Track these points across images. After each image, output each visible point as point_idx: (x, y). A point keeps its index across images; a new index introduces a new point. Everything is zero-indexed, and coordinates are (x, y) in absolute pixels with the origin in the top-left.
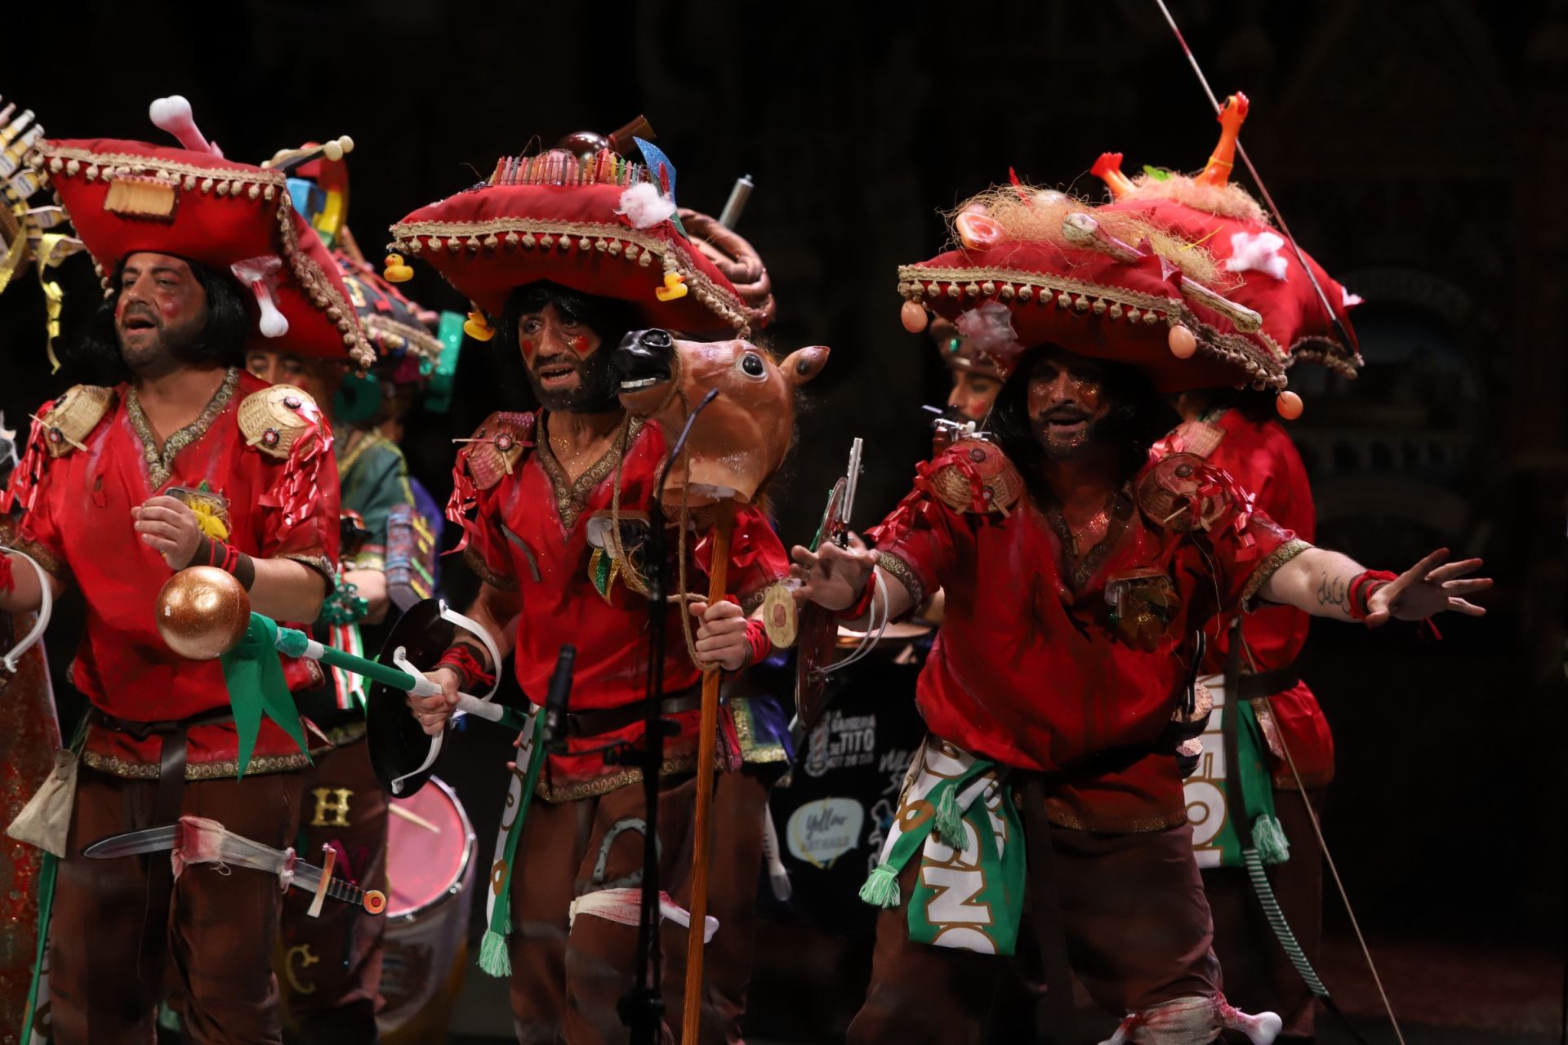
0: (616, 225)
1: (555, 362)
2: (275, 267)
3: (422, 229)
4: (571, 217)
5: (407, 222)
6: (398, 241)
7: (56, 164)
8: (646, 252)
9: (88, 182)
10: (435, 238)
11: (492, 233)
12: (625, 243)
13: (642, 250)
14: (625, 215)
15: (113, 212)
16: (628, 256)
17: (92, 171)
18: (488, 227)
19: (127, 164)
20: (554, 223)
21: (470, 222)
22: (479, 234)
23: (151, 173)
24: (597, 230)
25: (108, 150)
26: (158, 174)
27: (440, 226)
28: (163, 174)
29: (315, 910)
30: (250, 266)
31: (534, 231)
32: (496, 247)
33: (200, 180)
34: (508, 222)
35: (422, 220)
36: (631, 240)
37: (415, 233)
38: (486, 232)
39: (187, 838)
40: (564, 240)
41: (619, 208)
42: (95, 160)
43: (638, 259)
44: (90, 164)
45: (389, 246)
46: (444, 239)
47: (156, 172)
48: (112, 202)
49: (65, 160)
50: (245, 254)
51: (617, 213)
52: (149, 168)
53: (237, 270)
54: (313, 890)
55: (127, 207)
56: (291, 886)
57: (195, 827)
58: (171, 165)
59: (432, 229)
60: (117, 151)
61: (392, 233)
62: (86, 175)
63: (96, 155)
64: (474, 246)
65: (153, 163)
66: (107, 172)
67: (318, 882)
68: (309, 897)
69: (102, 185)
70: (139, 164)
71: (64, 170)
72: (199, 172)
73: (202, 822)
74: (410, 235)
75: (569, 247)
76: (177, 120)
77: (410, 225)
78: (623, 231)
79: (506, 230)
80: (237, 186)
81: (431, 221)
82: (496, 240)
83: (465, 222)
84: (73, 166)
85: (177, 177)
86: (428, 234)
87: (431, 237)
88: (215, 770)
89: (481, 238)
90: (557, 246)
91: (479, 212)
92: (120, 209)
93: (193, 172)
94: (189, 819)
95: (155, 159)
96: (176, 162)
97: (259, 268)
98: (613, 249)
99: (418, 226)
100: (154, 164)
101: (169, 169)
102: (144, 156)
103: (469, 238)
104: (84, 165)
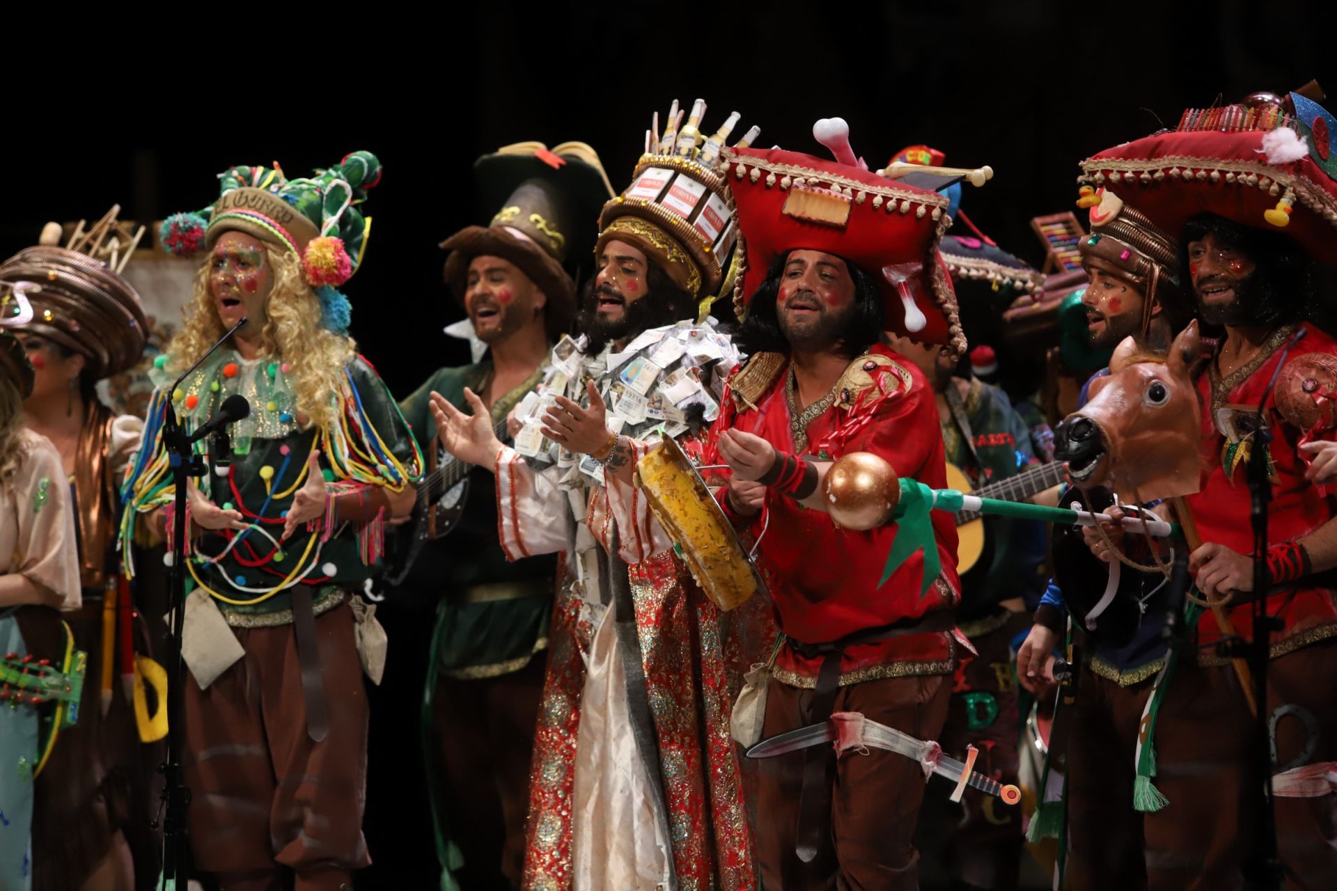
0: (1256, 162)
1: (1212, 282)
2: (918, 271)
3: (1106, 164)
4: (1224, 156)
5: (1095, 159)
6: (1087, 174)
7: (741, 170)
8: (1275, 184)
9: (768, 187)
10: (1115, 172)
11: (1160, 169)
12: (1260, 177)
13: (1272, 182)
14: (1264, 154)
15: (790, 216)
16: (1261, 187)
17: (771, 179)
18: (1157, 164)
19: (802, 175)
20: (1210, 160)
21: (1145, 159)
22: (1150, 169)
23: (825, 185)
24: (1242, 166)
25: (784, 161)
26: (832, 187)
27: (1120, 162)
28: (836, 187)
29: (956, 796)
30: (899, 270)
31: (1193, 167)
32: (1163, 180)
33: (870, 196)
34: (1174, 159)
35: (1106, 157)
36: (1265, 173)
37: (1100, 167)
38: (1156, 168)
40: (1215, 174)
41: (1261, 147)
42: (775, 169)
43: (1269, 190)
44: (769, 173)
45: (1080, 178)
46: (1122, 173)
47: (831, 185)
48: (791, 207)
49: (748, 167)
50: (896, 260)
51: (1258, 151)
52: (822, 180)
53: (887, 271)
54: (955, 779)
55: (804, 213)
56: (934, 774)
58: (841, 180)
59: (1114, 164)
60: (792, 163)
61: (1081, 167)
62: (766, 182)
63: (773, 164)
64: (1145, 179)
65: (825, 176)
66: (785, 181)
67: (961, 774)
68: (952, 785)
69: (781, 192)
70: (812, 176)
71: (748, 176)
72: (868, 189)
74: (1096, 169)
75: (1218, 179)
76: (837, 140)
77: (1096, 161)
78: (1261, 166)
79: (1171, 166)
81: (1113, 158)
82: (1163, 174)
83: (1141, 159)
84: (755, 173)
85: (848, 190)
86: (1110, 168)
87: (1112, 171)
88: (862, 675)
89: (1152, 172)
90: (1209, 180)
91: (1153, 153)
92: (797, 215)
93: (863, 188)
95: (826, 173)
96: (845, 178)
97: (904, 272)
98: (1250, 181)
99: (1102, 162)
100: (826, 178)
101: (841, 184)
102: (816, 169)
103: (1142, 172)
104: (765, 173)
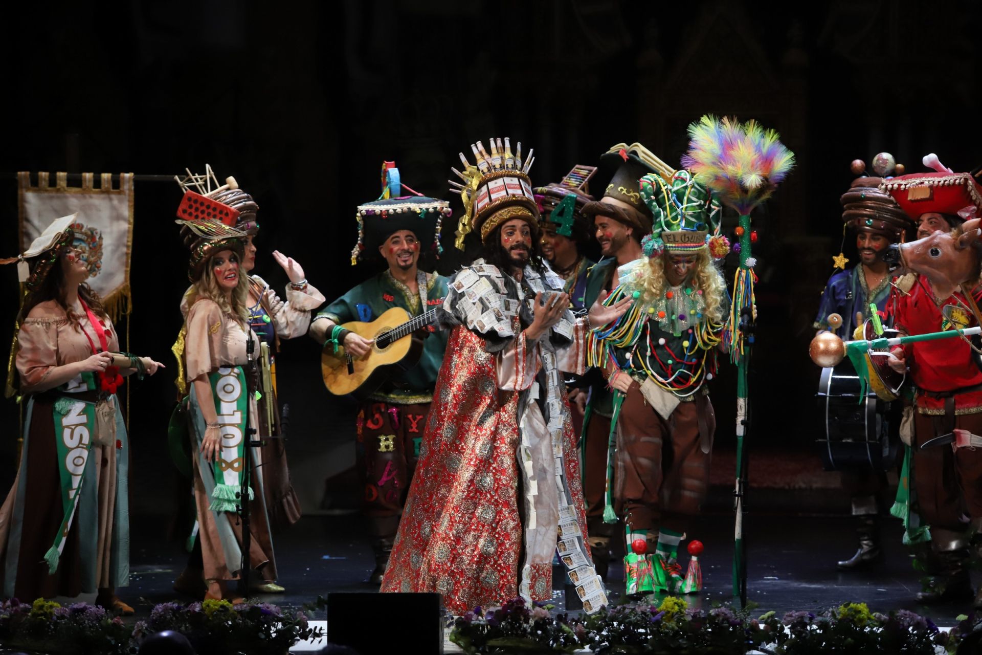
2: (974, 210)
7: (890, 186)
9: (901, 191)
15: (911, 200)
17: (903, 187)
19: (914, 182)
23: (922, 183)
25: (908, 178)
28: (926, 183)
30: (964, 211)
33: (939, 182)
39: (956, 437)
42: (904, 182)
44: (902, 185)
47: (924, 182)
48: (911, 197)
49: (893, 185)
50: (962, 207)
52: (922, 181)
53: (960, 214)
55: (915, 198)
57: (959, 433)
58: (929, 179)
60: (911, 178)
62: (901, 189)
65: (923, 179)
66: (908, 186)
69: (906, 191)
70: (918, 181)
71: (892, 188)
72: (939, 179)
73: (962, 431)
76: (933, 163)
80: (952, 181)
84: (896, 186)
85: (931, 182)
88: (966, 411)
92: (913, 199)
93: (936, 180)
94: (957, 430)
96: (931, 177)
97: (967, 211)
101: (929, 180)
102: (920, 178)
104: (900, 185)
